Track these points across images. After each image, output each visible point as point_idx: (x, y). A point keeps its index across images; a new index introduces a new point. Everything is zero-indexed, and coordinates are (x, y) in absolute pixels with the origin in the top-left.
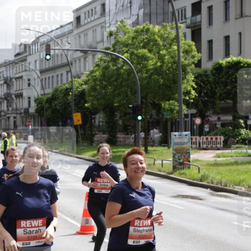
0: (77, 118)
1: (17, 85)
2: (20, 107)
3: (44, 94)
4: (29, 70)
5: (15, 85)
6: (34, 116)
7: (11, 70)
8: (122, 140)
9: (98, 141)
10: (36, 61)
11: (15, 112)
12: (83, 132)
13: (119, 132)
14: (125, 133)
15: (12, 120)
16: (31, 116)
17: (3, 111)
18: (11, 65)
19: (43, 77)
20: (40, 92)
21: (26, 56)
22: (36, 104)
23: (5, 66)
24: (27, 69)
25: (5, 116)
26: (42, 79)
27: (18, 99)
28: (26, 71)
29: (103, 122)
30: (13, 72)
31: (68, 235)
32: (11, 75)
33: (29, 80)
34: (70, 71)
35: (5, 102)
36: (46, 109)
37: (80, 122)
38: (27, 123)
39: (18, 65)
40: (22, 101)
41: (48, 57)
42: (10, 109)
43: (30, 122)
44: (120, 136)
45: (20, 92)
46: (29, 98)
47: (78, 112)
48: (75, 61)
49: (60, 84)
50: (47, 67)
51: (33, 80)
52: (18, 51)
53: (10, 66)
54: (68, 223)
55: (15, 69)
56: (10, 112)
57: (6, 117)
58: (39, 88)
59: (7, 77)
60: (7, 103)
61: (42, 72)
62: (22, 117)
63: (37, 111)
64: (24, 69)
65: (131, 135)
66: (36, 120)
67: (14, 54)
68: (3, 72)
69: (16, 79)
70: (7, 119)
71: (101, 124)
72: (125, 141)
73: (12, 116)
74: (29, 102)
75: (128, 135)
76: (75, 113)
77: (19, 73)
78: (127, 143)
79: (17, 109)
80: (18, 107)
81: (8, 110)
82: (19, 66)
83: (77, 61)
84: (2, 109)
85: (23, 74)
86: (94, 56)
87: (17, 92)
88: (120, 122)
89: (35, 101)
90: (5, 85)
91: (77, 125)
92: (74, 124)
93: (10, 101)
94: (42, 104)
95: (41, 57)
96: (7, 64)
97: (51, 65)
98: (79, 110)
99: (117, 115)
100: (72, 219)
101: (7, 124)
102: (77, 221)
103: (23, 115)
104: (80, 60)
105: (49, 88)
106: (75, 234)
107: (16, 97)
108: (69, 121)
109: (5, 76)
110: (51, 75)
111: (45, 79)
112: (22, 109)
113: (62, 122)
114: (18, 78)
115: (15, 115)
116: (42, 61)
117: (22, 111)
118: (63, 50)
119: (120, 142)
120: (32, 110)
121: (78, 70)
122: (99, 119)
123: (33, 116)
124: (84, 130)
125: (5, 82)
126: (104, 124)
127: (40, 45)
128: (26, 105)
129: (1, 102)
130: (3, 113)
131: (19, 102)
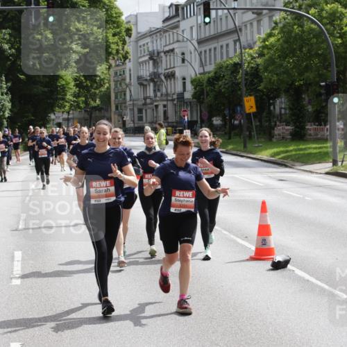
0: (250, 104)
1: (167, 61)
2: (171, 92)
3: (204, 73)
4: (183, 41)
5: (164, 61)
6: (190, 103)
7: (159, 40)
8: (312, 132)
9: (279, 135)
10: (192, 28)
11: (165, 98)
12: (258, 124)
13: (309, 122)
14: (317, 124)
15: (161, 109)
16: (187, 103)
17: (149, 98)
18: (158, 34)
19: (203, 49)
20: (198, 70)
21: (179, 21)
22: (193, 87)
23: (150, 35)
24: (181, 38)
26: (201, 52)
27: (169, 80)
28: (178, 41)
29: (285, 109)
30: (161, 44)
32: (159, 48)
33: (183, 54)
34: (239, 40)
35: (152, 84)
36: (207, 92)
37: (254, 110)
38: (182, 114)
39: (167, 34)
40: (175, 83)
41: (207, 20)
42: (159, 94)
43: (185, 111)
44: (310, 127)
45: (170, 70)
46: (184, 79)
47: (251, 95)
48: (246, 26)
49: (225, 59)
50: (207, 35)
51: (189, 54)
52: (167, 15)
53: (157, 36)
55: (163, 40)
56: (158, 99)
57: (153, 106)
58: (196, 65)
59: (154, 51)
60: (155, 86)
61: (200, 42)
63: (194, 96)
64: (175, 39)
65: (325, 125)
66: (194, 108)
67: (163, 20)
68: (147, 44)
69: (165, 52)
70: (154, 108)
71: (283, 111)
72: (317, 135)
73: (161, 104)
74: (184, 84)
75: (321, 125)
76: (247, 96)
77: (170, 44)
78: (319, 136)
79: (167, 95)
80: (169, 91)
81: (156, 96)
82: (169, 35)
83: (248, 26)
84: (148, 95)
85: (175, 46)
86: (271, 17)
87: (167, 71)
88: (310, 108)
89: (192, 82)
90: (151, 62)
91: (250, 114)
92: (245, 112)
93: (158, 83)
94: (202, 86)
95: (199, 22)
96: (153, 33)
97: (212, 33)
98: (252, 93)
99: (304, 99)
100: (243, 240)
101: (155, 115)
102: (250, 243)
103: (175, 102)
104: (251, 24)
105: (210, 64)
106: (247, 260)
107: (165, 77)
108: (239, 108)
109: (151, 49)
110: (212, 46)
111: (205, 51)
112: (174, 94)
114: (168, 52)
115: (165, 103)
116: (200, 27)
117: (175, 97)
118: (228, 9)
119: (310, 135)
120: (188, 95)
121: (249, 38)
122: (281, 105)
124: (260, 121)
125: (151, 58)
126: (288, 111)
127: (197, 6)
128: (179, 89)
129: (146, 85)
130: (148, 101)
131: (171, 84)
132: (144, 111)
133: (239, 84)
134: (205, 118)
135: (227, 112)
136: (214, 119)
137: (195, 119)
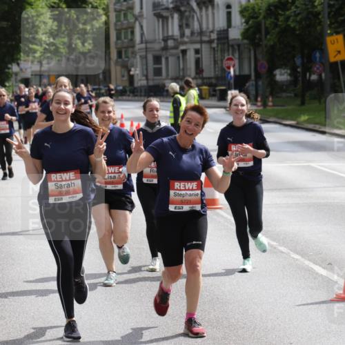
0: (336, 47)
2: (208, 28)
6: (239, 46)
11: (198, 39)
15: (191, 56)
16: (232, 46)
17: (172, 38)
22: (243, 20)
25: (176, 48)
27: (204, 9)
31: (316, 303)
35: (176, 16)
36: (266, 29)
37: (343, 57)
38: (226, 63)
40: (213, 14)
42: (187, 32)
43: (230, 59)
46: (229, 7)
47: (337, 33)
54: (316, 275)
56: (186, 39)
57: (178, 51)
60: (181, 19)
62: (214, 49)
63: (245, 34)
66: (245, 55)
70: (181, 55)
73: (191, 49)
74: (229, 14)
76: (331, 34)
79: (201, 33)
80: (204, 26)
81: (182, 35)
84: (170, 34)
89: (243, 11)
91: (336, 63)
92: (328, 60)
93: (187, 14)
94: (257, 18)
98: (340, 30)
100: (325, 268)
101: (181, 67)
103: (214, 45)
106: (332, 301)
107: (198, 4)
108: (318, 55)
112: (212, 32)
113: (302, 58)
115: (198, 46)
117: (214, 36)
120: (235, 34)
123: (237, 47)
128: (221, 23)
129: (167, 18)
130: (170, 43)
131: (207, 15)
132: (163, 60)
133: (319, 14)
134: (263, 71)
135: (298, 61)
136: (277, 72)
137: (246, 72)
